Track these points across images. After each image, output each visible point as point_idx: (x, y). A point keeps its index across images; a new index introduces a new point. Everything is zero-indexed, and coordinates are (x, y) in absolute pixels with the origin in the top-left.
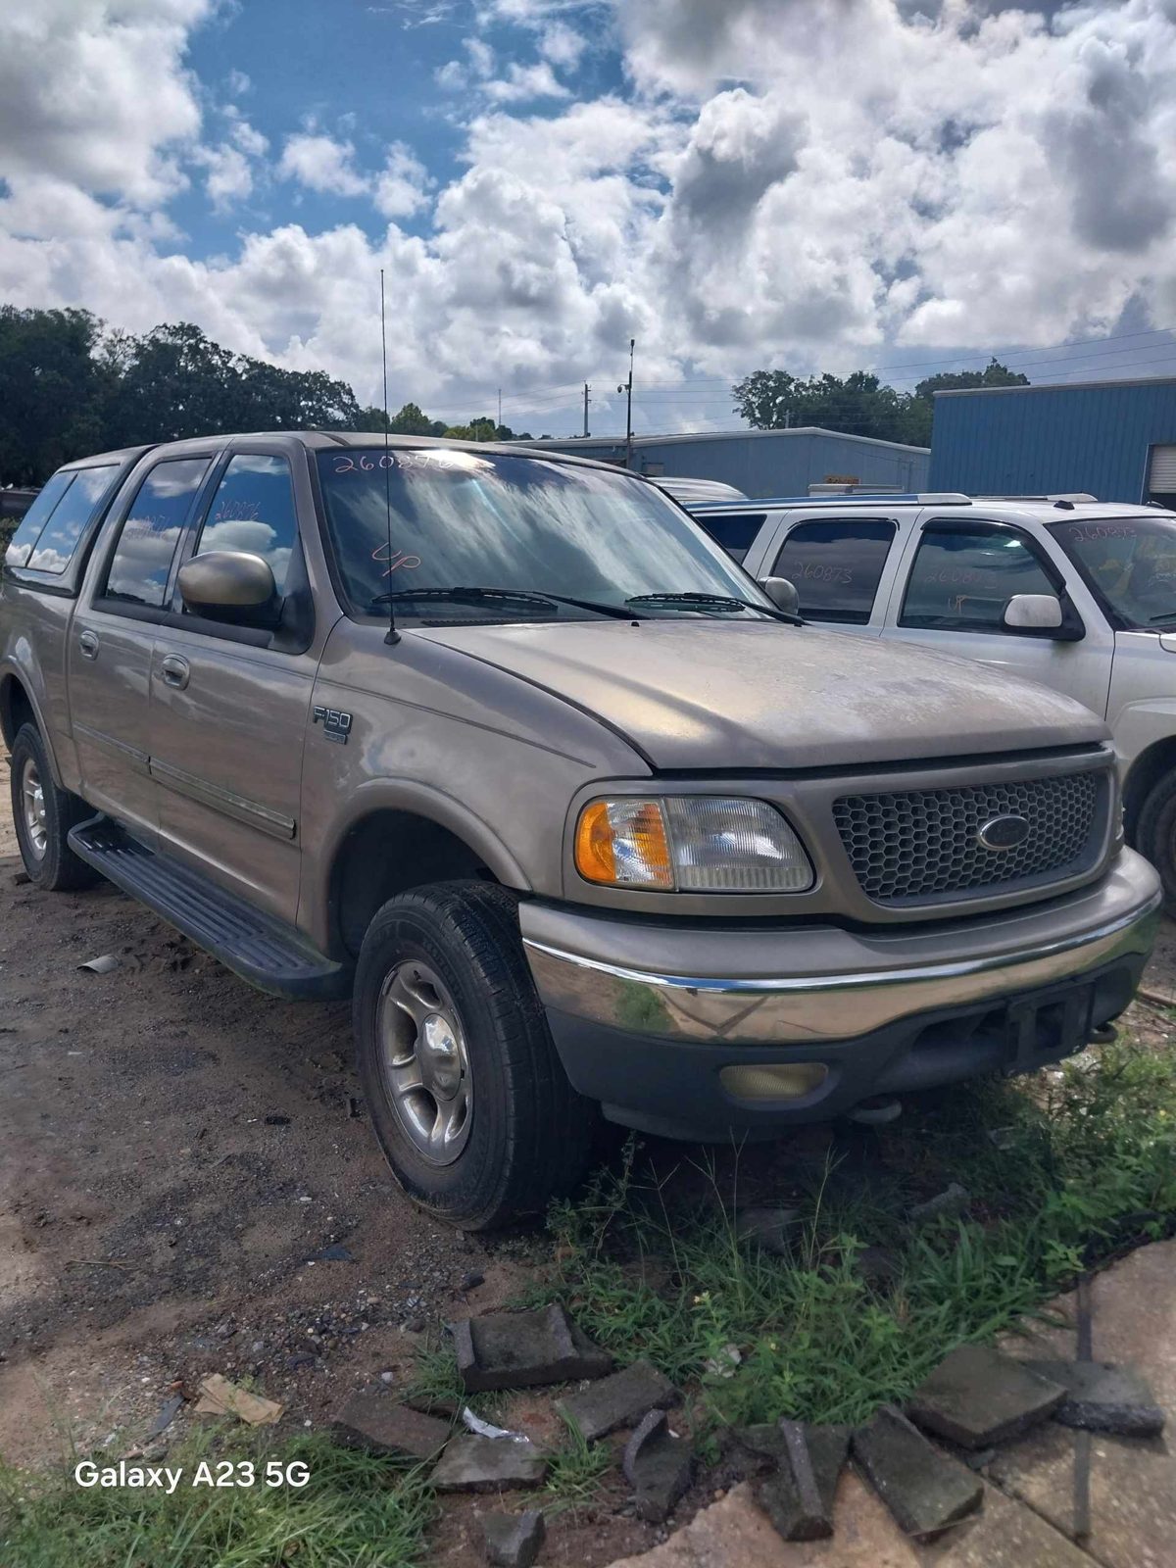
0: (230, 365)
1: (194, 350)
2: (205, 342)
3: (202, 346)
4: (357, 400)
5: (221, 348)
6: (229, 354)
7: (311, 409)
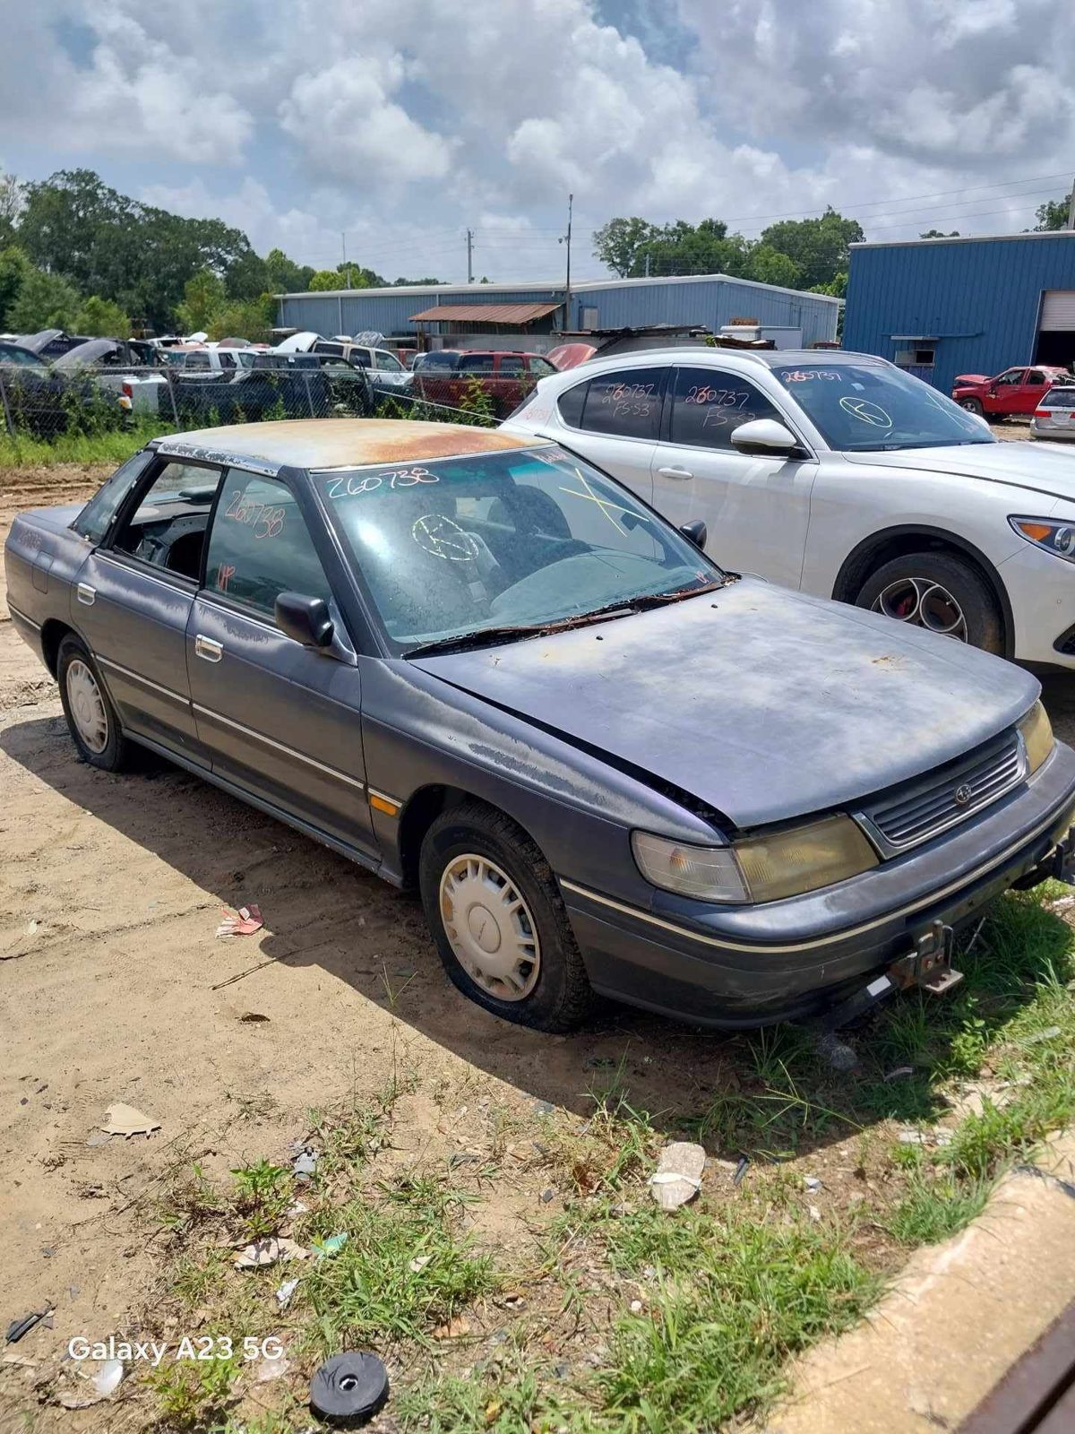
0: (128, 210)
1: (92, 196)
2: (103, 188)
3: (99, 191)
4: (253, 247)
5: (119, 194)
6: (127, 200)
7: (211, 255)
